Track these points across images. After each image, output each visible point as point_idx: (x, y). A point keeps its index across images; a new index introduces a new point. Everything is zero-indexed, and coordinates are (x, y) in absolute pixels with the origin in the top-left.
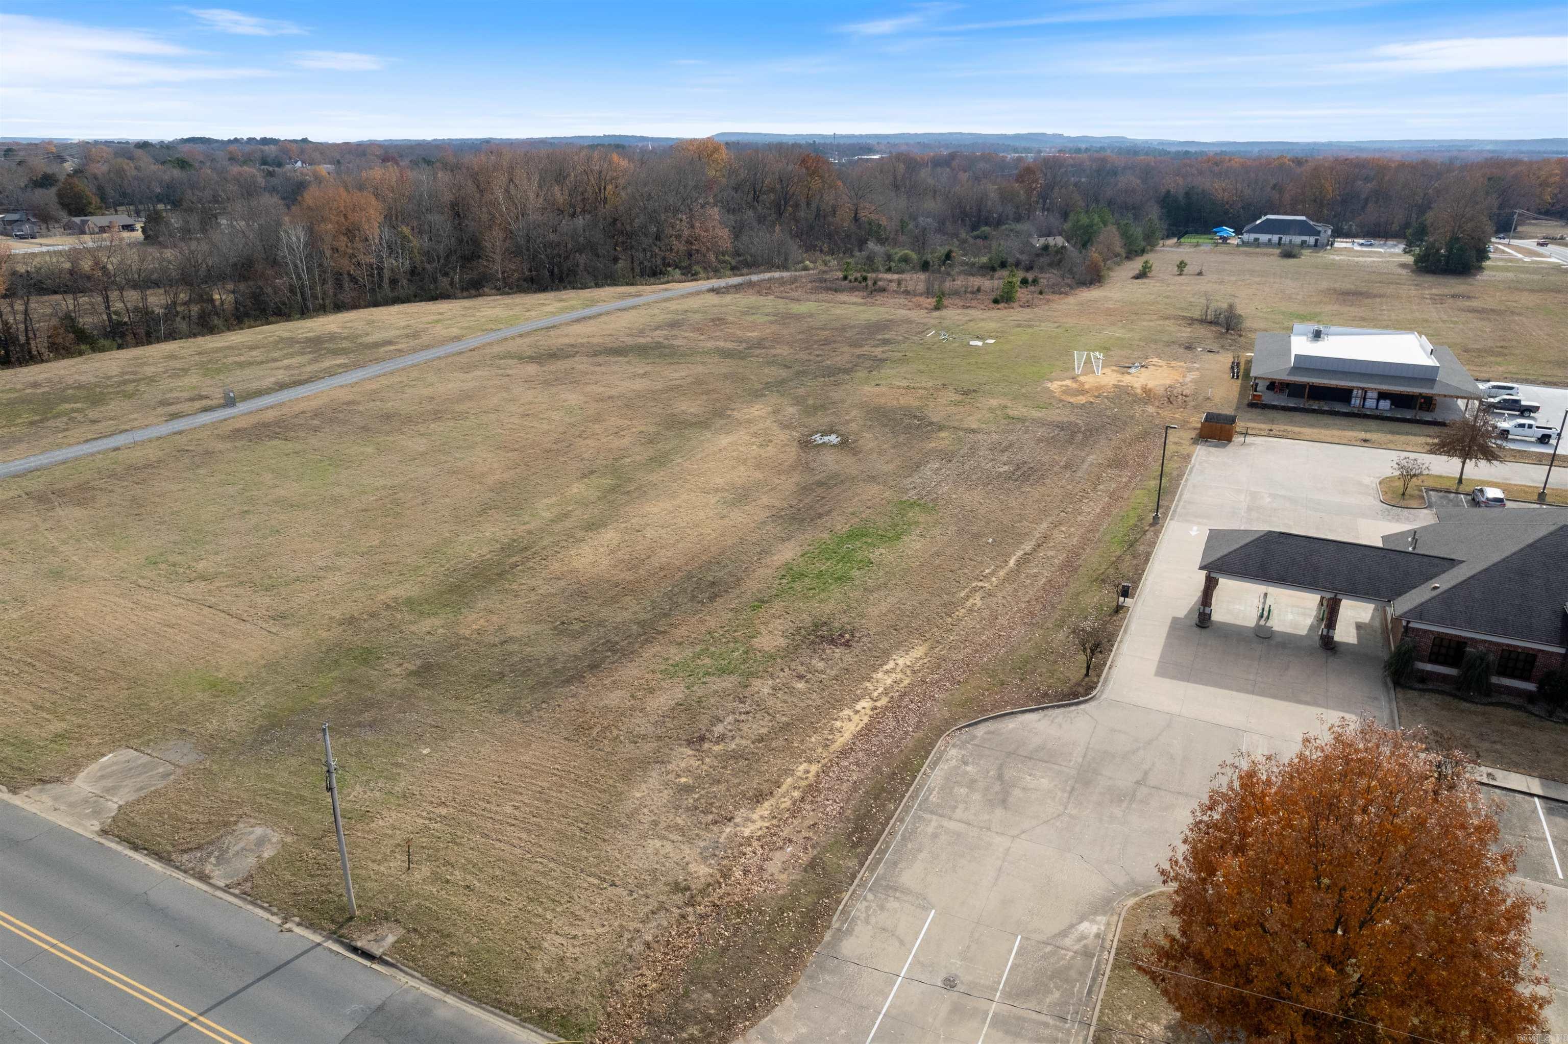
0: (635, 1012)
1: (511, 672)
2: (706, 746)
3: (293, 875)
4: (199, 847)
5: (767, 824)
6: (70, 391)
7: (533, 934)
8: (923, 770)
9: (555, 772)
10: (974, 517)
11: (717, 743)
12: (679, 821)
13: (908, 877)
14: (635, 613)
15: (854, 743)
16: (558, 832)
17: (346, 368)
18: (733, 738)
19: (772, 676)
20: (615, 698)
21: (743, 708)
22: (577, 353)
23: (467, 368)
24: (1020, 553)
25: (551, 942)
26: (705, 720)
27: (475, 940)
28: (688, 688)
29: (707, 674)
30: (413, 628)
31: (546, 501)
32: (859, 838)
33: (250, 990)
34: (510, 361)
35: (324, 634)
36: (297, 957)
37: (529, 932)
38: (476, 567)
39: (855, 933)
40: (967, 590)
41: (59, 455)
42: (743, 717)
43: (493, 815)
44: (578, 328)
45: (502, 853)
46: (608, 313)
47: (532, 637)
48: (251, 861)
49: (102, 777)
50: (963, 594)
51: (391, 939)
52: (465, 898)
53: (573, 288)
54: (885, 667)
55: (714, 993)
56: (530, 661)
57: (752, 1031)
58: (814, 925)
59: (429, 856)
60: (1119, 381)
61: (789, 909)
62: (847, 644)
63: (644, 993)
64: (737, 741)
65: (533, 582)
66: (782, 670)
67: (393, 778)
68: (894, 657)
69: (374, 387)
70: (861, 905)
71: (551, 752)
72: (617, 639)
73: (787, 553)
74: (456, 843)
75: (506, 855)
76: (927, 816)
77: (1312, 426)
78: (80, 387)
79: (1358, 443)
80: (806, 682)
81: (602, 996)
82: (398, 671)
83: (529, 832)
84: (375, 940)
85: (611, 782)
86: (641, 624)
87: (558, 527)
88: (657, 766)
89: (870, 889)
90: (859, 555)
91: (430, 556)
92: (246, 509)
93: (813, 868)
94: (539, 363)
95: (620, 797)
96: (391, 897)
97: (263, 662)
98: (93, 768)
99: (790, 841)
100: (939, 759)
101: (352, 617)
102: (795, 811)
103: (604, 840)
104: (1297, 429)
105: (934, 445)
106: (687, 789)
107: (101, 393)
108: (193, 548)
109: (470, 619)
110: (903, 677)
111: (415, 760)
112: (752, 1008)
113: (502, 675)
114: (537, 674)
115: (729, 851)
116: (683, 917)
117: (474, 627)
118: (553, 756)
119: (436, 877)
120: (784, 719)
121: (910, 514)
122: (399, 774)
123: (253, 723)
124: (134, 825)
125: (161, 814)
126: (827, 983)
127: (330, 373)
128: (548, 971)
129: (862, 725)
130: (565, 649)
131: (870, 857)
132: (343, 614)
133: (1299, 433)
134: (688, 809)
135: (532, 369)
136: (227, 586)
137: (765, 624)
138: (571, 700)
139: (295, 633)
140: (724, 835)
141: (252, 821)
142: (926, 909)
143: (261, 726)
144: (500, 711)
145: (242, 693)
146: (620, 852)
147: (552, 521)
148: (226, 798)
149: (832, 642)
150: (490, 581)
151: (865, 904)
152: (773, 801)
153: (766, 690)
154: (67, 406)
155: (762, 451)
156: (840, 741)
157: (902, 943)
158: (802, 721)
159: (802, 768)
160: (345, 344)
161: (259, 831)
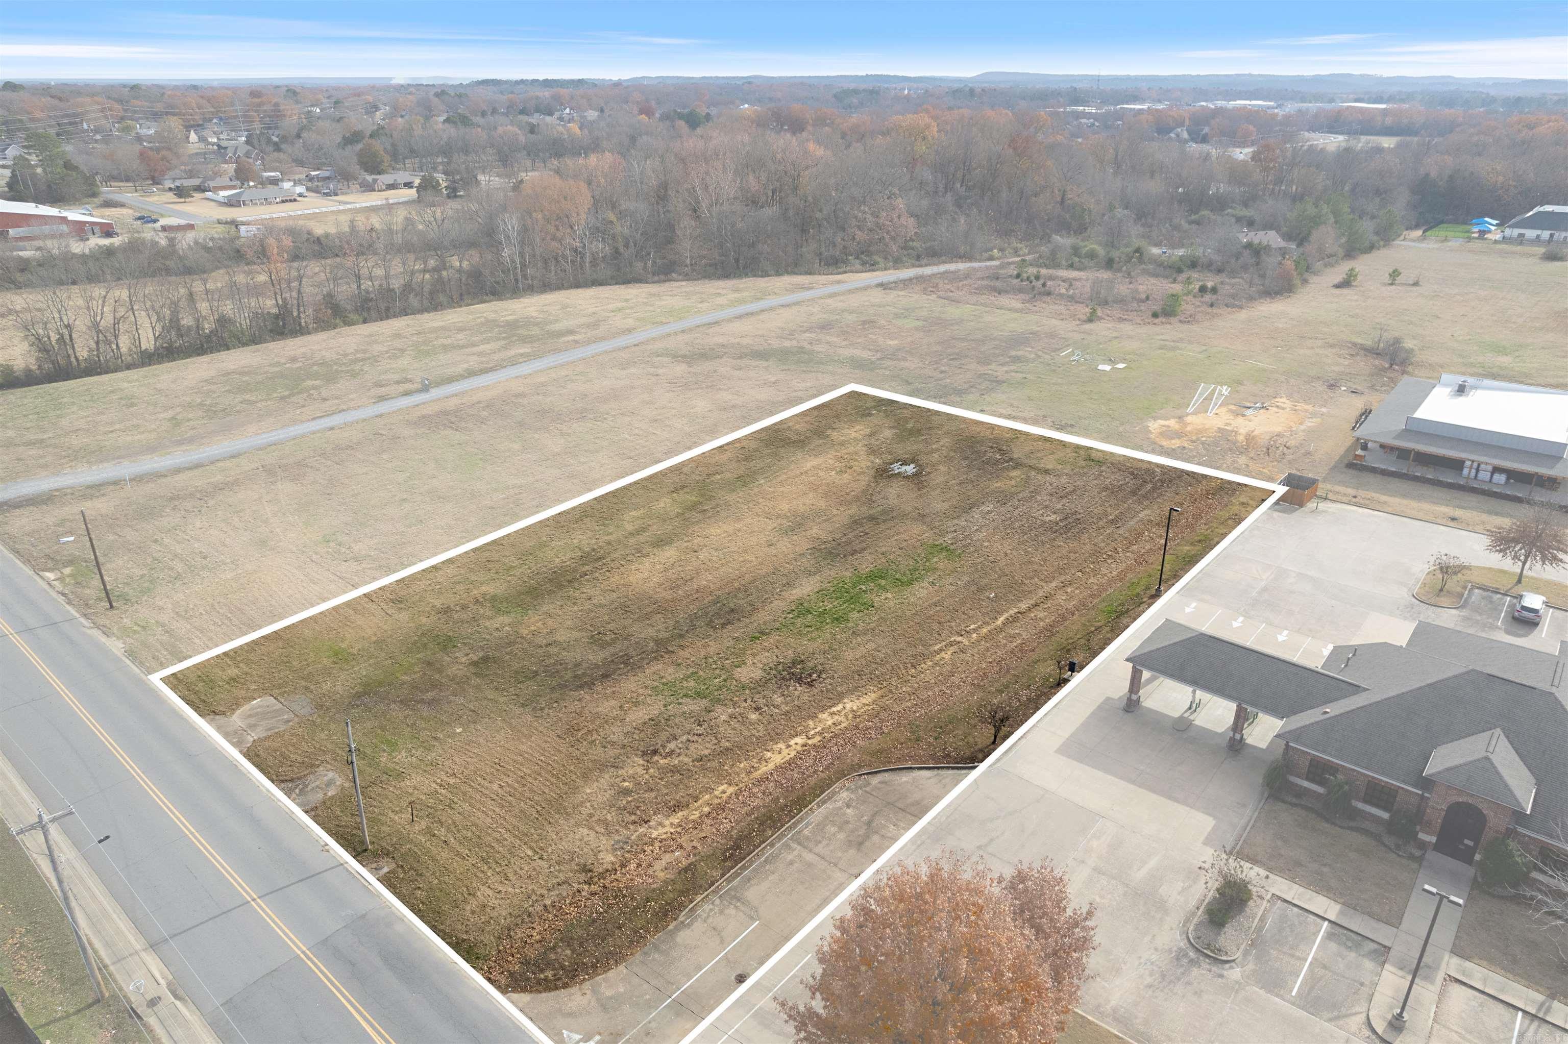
0: (518, 953)
1: (544, 672)
2: (656, 758)
3: (342, 811)
4: (291, 780)
5: (672, 830)
6: (315, 368)
7: (474, 884)
8: (810, 806)
9: (539, 762)
10: (991, 569)
11: (665, 757)
12: (609, 817)
13: (752, 893)
14: (658, 631)
15: (771, 774)
16: (522, 811)
17: (527, 357)
18: (679, 755)
19: (735, 705)
20: (607, 707)
21: (700, 730)
22: (726, 353)
23: (624, 365)
24: (1012, 612)
25: (483, 893)
26: (664, 735)
27: (436, 881)
28: (665, 706)
29: (686, 696)
30: (488, 624)
31: (634, 513)
32: (731, 854)
33: (291, 887)
34: (665, 359)
35: (424, 620)
36: (326, 871)
37: (471, 883)
38: (555, 572)
39: (693, 927)
40: (944, 643)
41: (294, 431)
42: (695, 738)
43: (483, 790)
44: (738, 327)
45: (477, 821)
46: (771, 309)
47: (572, 643)
48: (320, 796)
49: (250, 716)
50: (936, 648)
51: (386, 870)
52: (440, 850)
53: (755, 276)
54: (834, 709)
55: (573, 951)
56: (561, 664)
57: (587, 983)
58: (666, 915)
59: (430, 814)
60: (1227, 424)
61: (653, 899)
62: (810, 684)
63: (529, 941)
64: (681, 758)
65: (591, 592)
66: (745, 701)
67: (429, 749)
68: (846, 701)
69: (543, 379)
70: (707, 907)
71: (543, 745)
72: (634, 653)
73: (806, 588)
74: (451, 808)
75: (480, 823)
76: (794, 845)
77: (1404, 496)
78: (324, 364)
79: (1444, 521)
80: (760, 714)
81: (499, 938)
82: (464, 659)
83: (502, 806)
84: (376, 869)
85: (574, 777)
86: (657, 642)
87: (632, 541)
88: (612, 769)
89: (721, 896)
90: (866, 598)
91: (524, 558)
92: (405, 497)
93: (686, 872)
94: (689, 364)
95: (575, 789)
96: (395, 840)
97: (374, 639)
98: (246, 708)
99: (681, 847)
100: (830, 798)
101: (449, 608)
102: (697, 824)
103: (550, 823)
104: (1384, 498)
105: (999, 484)
106: (626, 792)
107: (336, 371)
108: (357, 530)
109: (532, 620)
110: (843, 720)
111: (449, 737)
112: (594, 966)
113: (536, 673)
114: (562, 677)
115: (635, 847)
116: (579, 891)
117: (533, 628)
118: (544, 750)
119: (429, 832)
120: (727, 744)
121: (935, 560)
122: (434, 746)
123: (353, 689)
124: (258, 756)
125: (275, 751)
126: (654, 960)
127: (514, 362)
128: (473, 912)
129: (788, 758)
130: (591, 658)
131: (732, 871)
132: (443, 604)
133: (1385, 503)
134: (619, 808)
135: (680, 369)
136: (370, 569)
137: (754, 655)
138: (576, 703)
139: (404, 616)
140: (637, 833)
141: (329, 766)
142: (753, 919)
143: (357, 692)
144: (523, 705)
145: (353, 663)
146: (557, 834)
147: (631, 534)
148: (318, 746)
149: (799, 680)
150: (560, 587)
151: (711, 906)
152: (685, 813)
153: (724, 717)
154: (309, 383)
155: (838, 477)
156: (764, 769)
157: (722, 942)
158: (740, 748)
159: (721, 788)
160: (535, 331)
161: (331, 775)
